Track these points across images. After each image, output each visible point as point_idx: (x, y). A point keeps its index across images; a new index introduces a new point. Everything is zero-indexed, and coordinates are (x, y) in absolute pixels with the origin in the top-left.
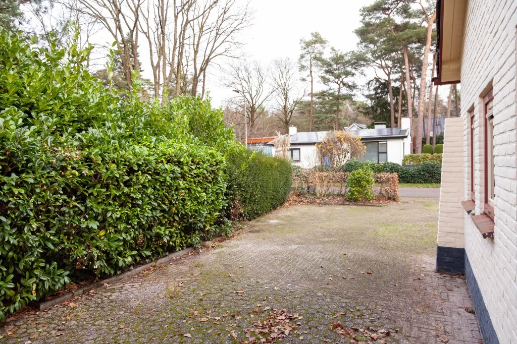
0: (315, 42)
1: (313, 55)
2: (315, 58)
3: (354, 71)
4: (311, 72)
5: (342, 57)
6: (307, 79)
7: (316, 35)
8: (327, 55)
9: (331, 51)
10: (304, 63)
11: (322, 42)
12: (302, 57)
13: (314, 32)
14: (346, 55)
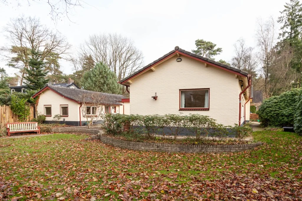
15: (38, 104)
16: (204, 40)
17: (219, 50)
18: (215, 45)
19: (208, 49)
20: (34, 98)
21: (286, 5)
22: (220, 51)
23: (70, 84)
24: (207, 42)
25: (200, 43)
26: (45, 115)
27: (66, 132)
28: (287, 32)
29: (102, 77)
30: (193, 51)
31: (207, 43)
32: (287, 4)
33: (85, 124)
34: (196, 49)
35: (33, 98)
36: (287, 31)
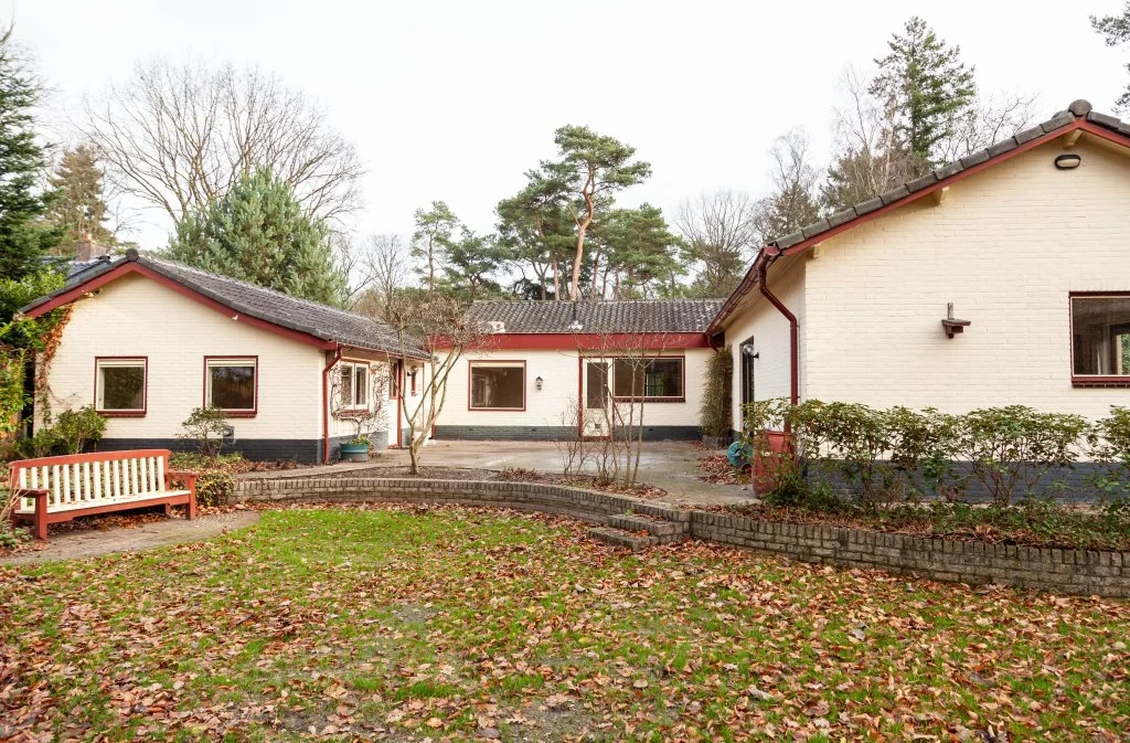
0: (440, 217)
1: (435, 235)
2: (437, 239)
3: (495, 263)
4: (431, 260)
5: (478, 242)
6: (425, 270)
7: (441, 207)
8: (456, 238)
9: (462, 231)
10: (419, 246)
11: (450, 218)
12: (418, 236)
13: (437, 201)
14: (484, 239)
15: (58, 351)
16: (592, 130)
17: (641, 169)
18: (632, 151)
19: (604, 164)
20: (38, 320)
21: (894, 42)
22: (643, 174)
23: (91, 262)
24: (600, 136)
25: (575, 140)
26: (100, 407)
27: (310, 498)
28: (903, 127)
29: (274, 237)
30: (547, 166)
31: (604, 141)
32: (896, 38)
33: (344, 452)
34: (558, 159)
35: (30, 319)
36: (904, 124)
